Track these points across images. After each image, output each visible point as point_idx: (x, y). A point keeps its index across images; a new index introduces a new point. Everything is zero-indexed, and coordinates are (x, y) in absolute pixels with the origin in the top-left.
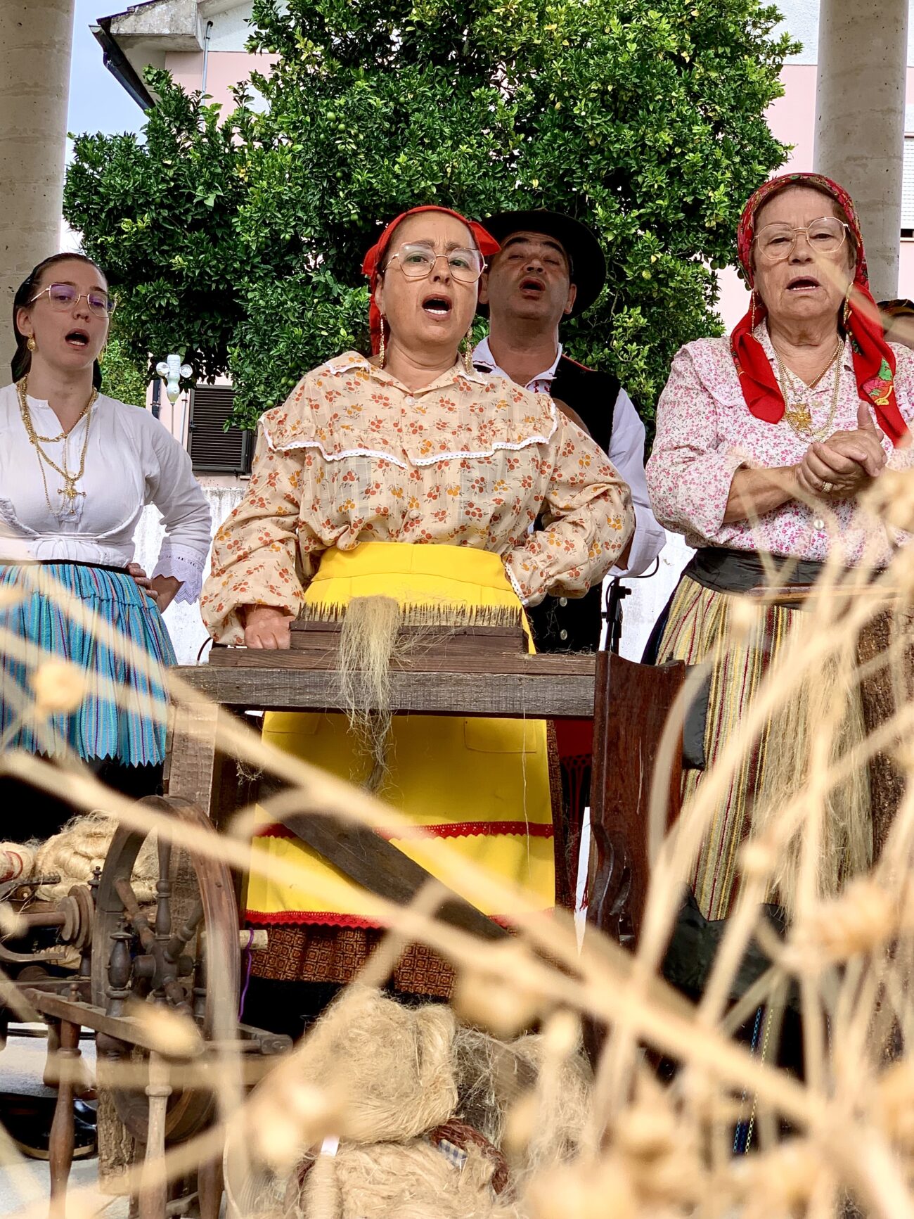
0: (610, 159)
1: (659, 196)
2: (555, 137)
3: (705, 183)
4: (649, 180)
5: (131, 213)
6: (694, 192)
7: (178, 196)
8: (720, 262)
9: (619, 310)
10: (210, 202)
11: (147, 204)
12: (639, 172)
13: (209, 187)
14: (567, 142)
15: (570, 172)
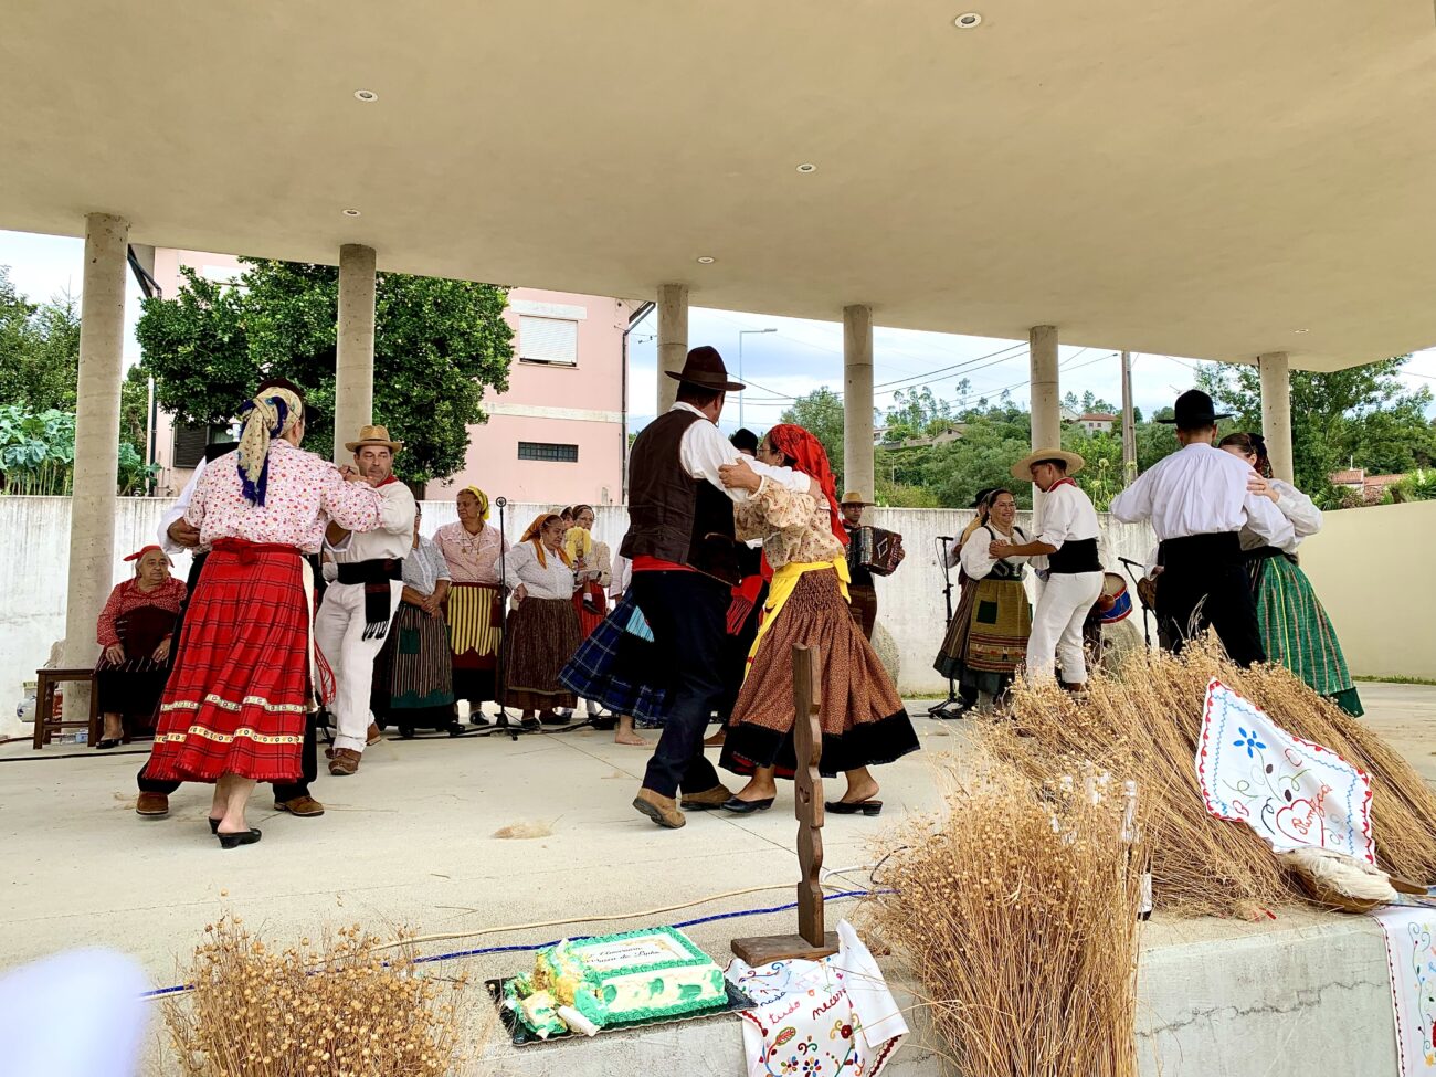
0: (438, 333)
1: (460, 350)
2: (408, 320)
3: (481, 346)
4: (456, 344)
5: (181, 342)
6: (477, 350)
7: (206, 335)
8: (485, 382)
9: (438, 401)
10: (226, 339)
11: (191, 338)
12: (450, 340)
13: (224, 332)
14: (414, 323)
15: (415, 336)
